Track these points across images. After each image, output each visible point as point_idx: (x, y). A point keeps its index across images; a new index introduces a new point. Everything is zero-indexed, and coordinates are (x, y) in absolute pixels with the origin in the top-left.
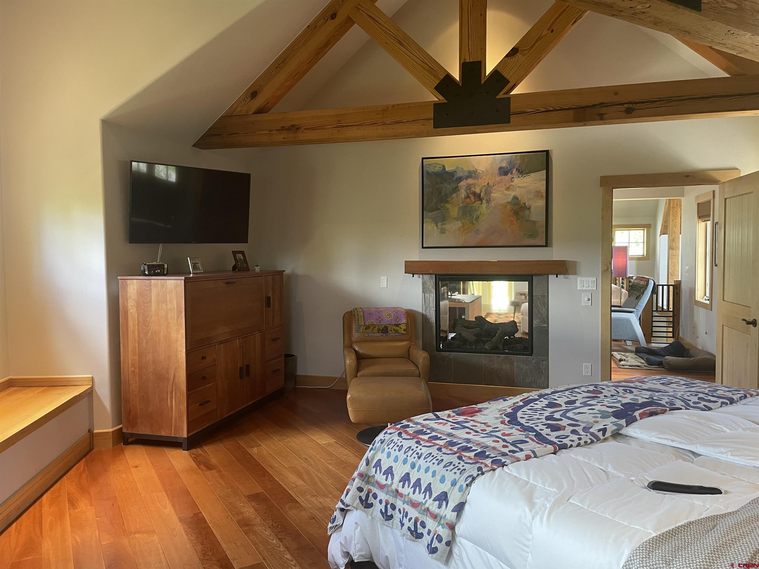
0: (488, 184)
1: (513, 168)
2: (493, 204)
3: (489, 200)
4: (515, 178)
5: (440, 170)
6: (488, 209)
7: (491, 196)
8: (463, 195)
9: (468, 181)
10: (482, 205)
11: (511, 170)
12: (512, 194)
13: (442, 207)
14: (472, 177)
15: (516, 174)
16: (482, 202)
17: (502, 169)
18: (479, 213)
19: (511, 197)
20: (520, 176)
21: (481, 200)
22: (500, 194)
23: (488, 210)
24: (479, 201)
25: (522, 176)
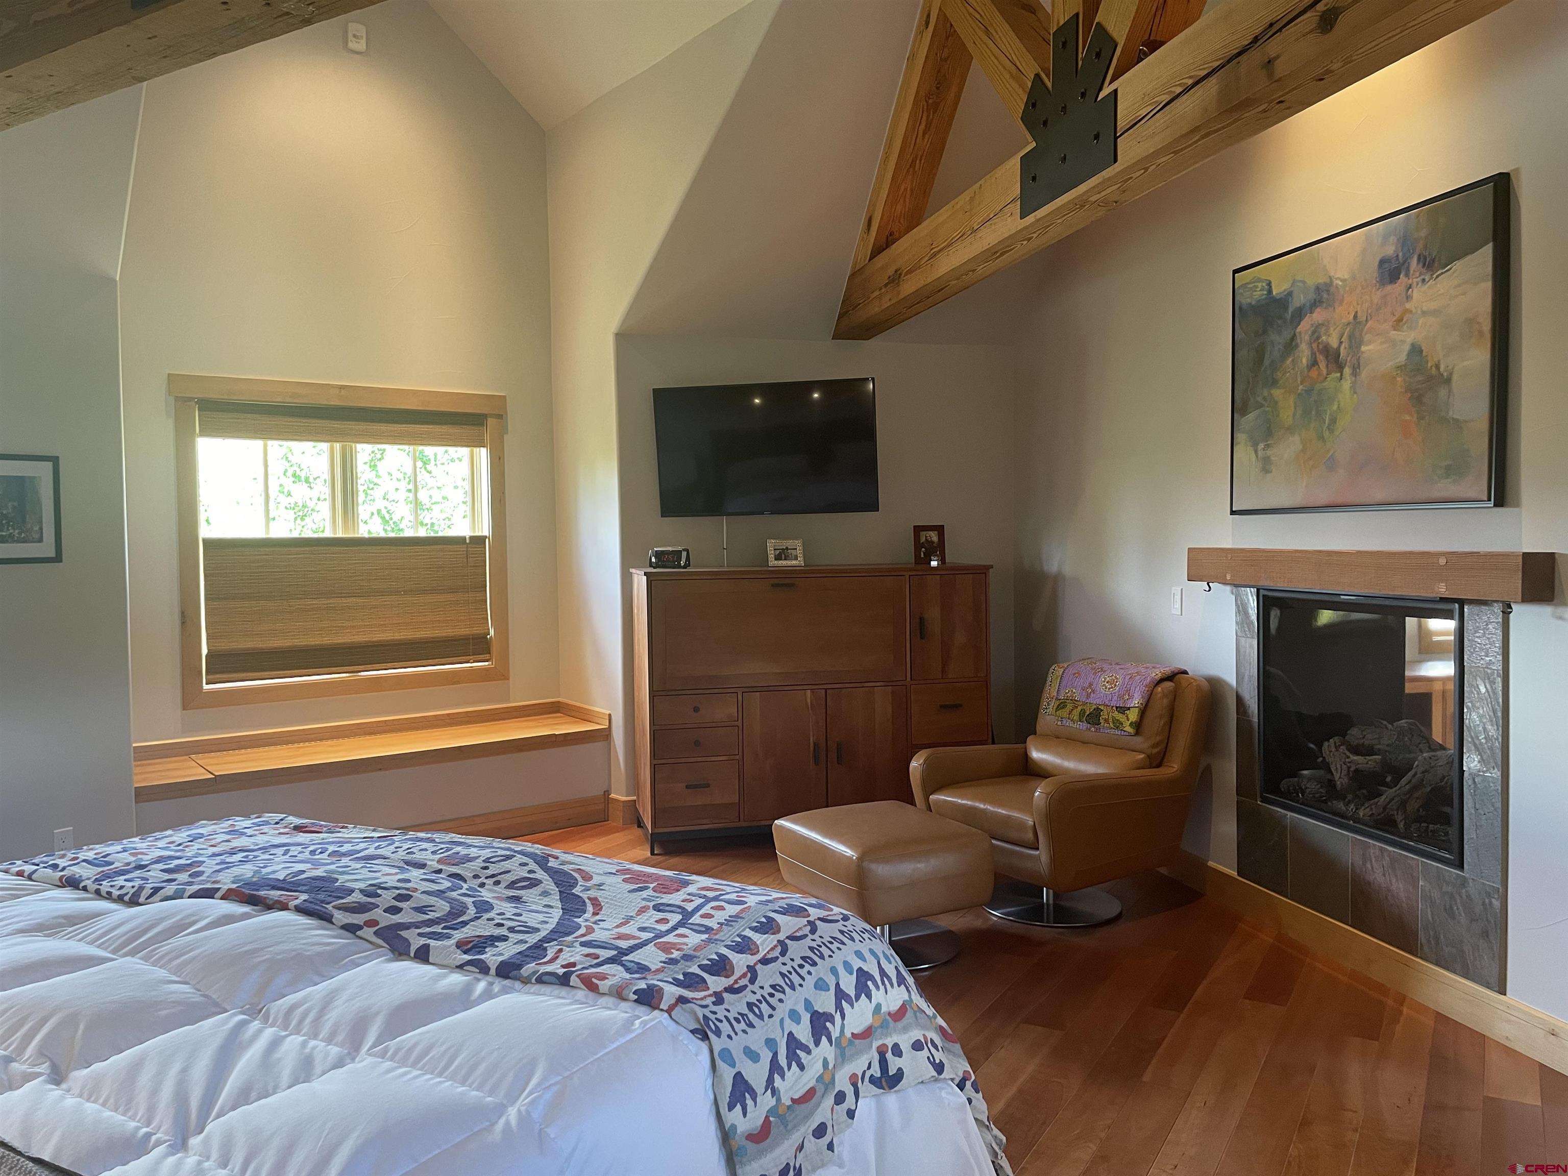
0: (1355, 317)
1: (1411, 258)
2: (1364, 374)
3: (1356, 366)
4: (1415, 284)
5: (1263, 295)
6: (1355, 393)
7: (1363, 352)
8: (1304, 361)
9: (1314, 315)
10: (1343, 382)
11: (1404, 262)
12: (1408, 337)
13: (1265, 399)
14: (1323, 302)
15: (1418, 274)
16: (1342, 375)
17: (1386, 265)
18: (1335, 407)
19: (1407, 348)
20: (1427, 278)
21: (1340, 368)
22: (1381, 343)
23: (1355, 396)
24: (1336, 372)
25: (1432, 275)
